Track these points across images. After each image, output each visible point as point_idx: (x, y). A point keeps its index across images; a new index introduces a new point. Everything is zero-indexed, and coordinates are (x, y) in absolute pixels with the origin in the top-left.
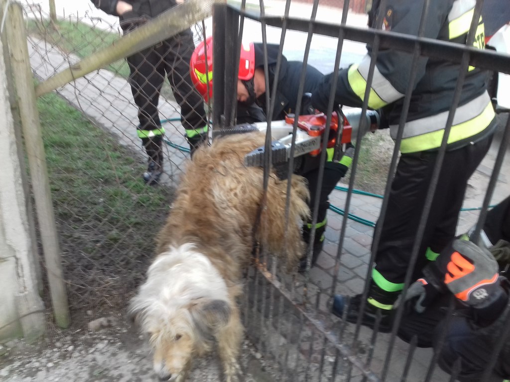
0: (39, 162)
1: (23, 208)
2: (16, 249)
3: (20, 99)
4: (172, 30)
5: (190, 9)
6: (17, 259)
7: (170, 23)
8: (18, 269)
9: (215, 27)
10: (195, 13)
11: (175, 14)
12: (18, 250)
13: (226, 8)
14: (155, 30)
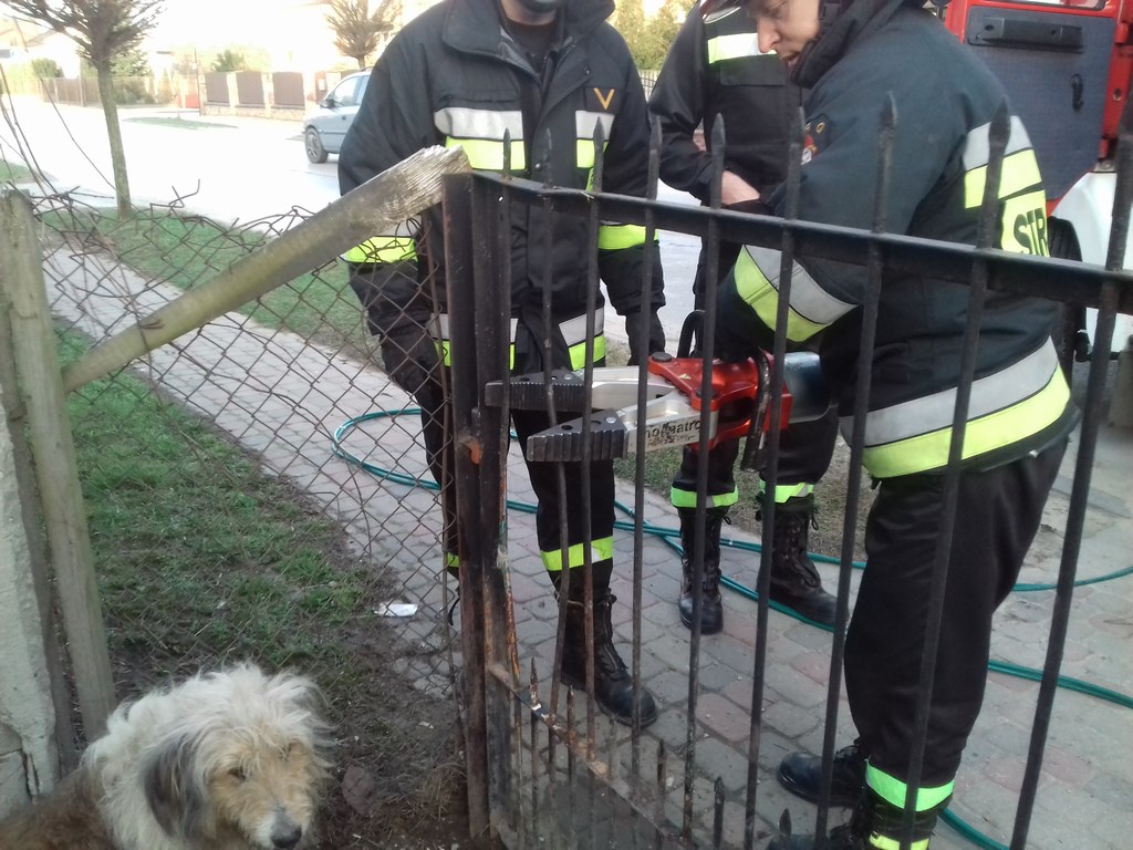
0: (73, 535)
1: (38, 641)
2: (23, 733)
3: (30, 397)
4: (359, 233)
5: (392, 189)
6: (25, 757)
7: (351, 220)
8: (27, 780)
9: (449, 225)
10: (405, 197)
11: (362, 200)
12: (26, 736)
13: (472, 182)
14: (321, 236)
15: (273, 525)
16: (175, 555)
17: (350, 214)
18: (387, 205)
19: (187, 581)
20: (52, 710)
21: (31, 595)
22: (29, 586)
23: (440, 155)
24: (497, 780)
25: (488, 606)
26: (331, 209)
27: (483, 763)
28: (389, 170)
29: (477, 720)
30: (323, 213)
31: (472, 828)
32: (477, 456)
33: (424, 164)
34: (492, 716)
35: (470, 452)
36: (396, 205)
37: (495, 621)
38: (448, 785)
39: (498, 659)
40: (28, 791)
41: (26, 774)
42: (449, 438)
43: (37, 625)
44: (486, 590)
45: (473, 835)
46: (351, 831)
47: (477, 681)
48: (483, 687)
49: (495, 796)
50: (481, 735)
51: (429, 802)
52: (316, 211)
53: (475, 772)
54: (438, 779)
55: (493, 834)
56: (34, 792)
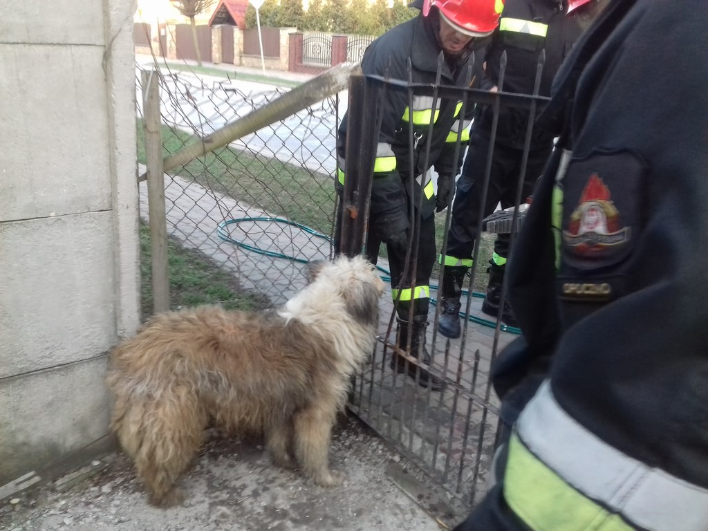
4: (308, 102)
7: (305, 95)
10: (332, 86)
11: (312, 86)
13: (366, 81)
14: (292, 102)
17: (305, 92)
18: (323, 89)
23: (349, 66)
28: (326, 72)
32: (355, 214)
33: (342, 70)
35: (351, 212)
36: (327, 89)
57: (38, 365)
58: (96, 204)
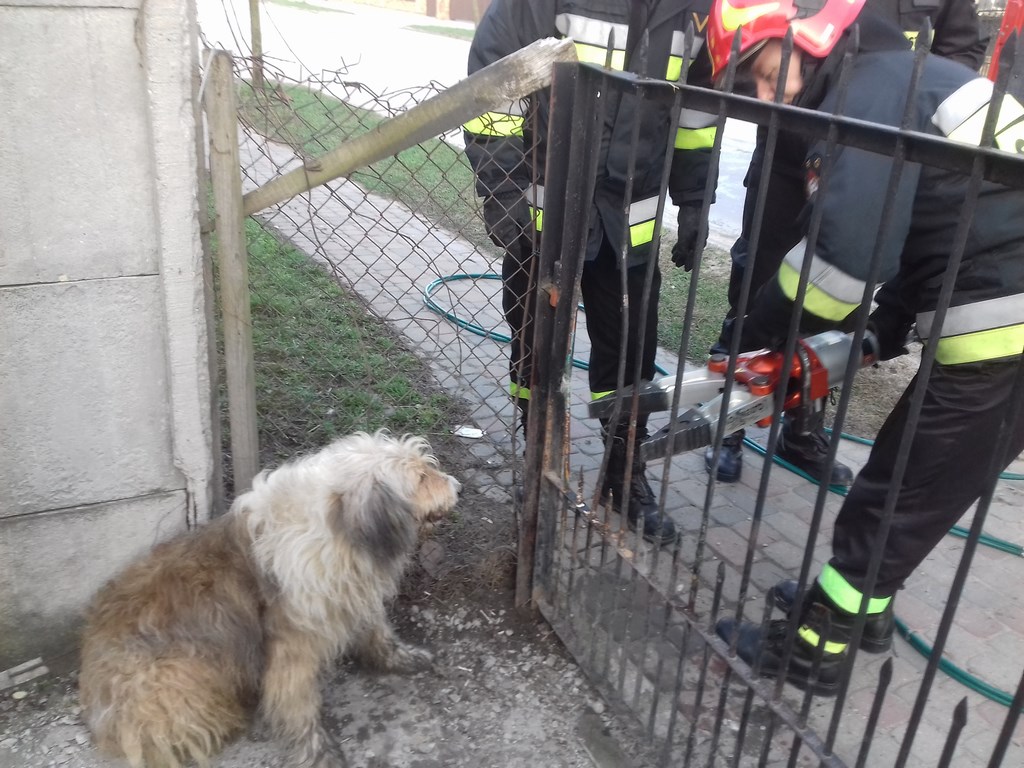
0: (241, 327)
2: (189, 476)
3: (219, 216)
4: (480, 107)
5: (512, 71)
6: (188, 495)
7: (476, 95)
8: (188, 512)
9: (555, 104)
10: (522, 79)
11: (486, 79)
12: (192, 479)
13: (578, 71)
14: (451, 107)
15: (373, 356)
16: (295, 369)
19: (305, 390)
20: (212, 462)
21: (205, 371)
22: (205, 363)
23: (554, 46)
24: (542, 564)
25: (550, 424)
26: (461, 85)
27: (532, 549)
28: (511, 55)
29: (531, 515)
30: (455, 88)
31: (517, 599)
32: (555, 300)
33: (540, 53)
34: (543, 512)
35: (550, 296)
36: (513, 86)
37: (554, 437)
38: (502, 564)
39: (553, 467)
40: (188, 521)
41: (187, 508)
42: (532, 285)
43: (208, 395)
44: (550, 411)
45: (517, 605)
46: (424, 589)
47: (534, 483)
48: (538, 489)
49: (538, 576)
50: (533, 526)
51: (485, 574)
52: (448, 87)
53: (525, 556)
54: (495, 558)
55: (533, 606)
56: (192, 523)
57: (51, 502)
58: (133, 264)
